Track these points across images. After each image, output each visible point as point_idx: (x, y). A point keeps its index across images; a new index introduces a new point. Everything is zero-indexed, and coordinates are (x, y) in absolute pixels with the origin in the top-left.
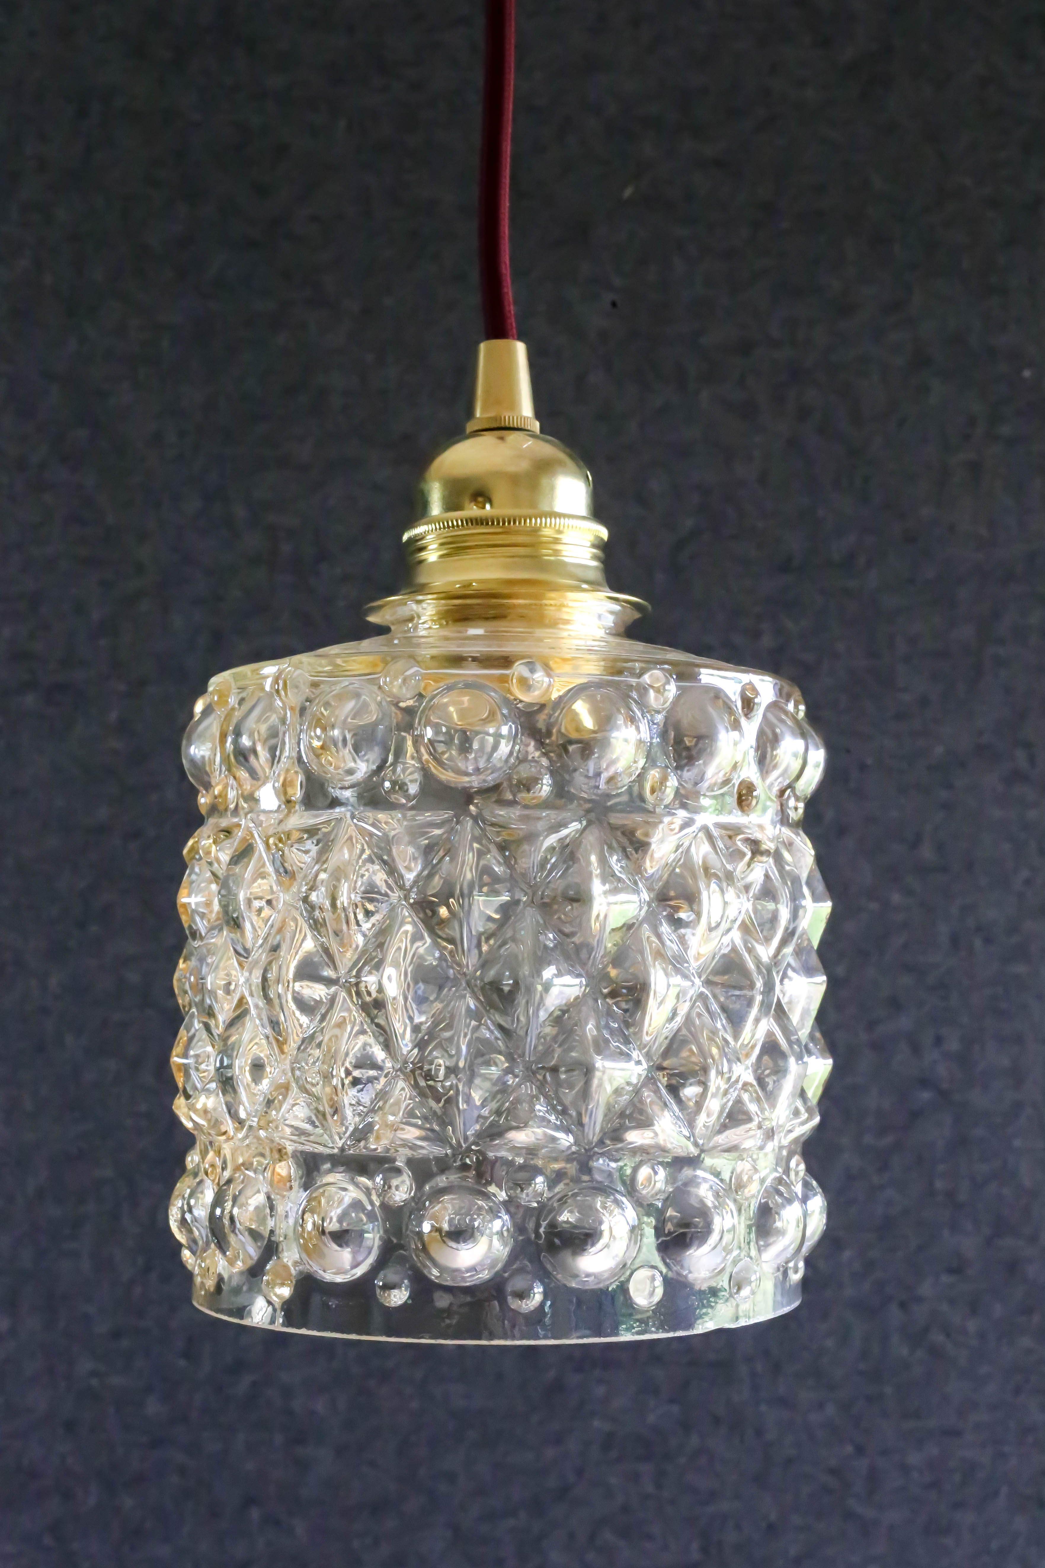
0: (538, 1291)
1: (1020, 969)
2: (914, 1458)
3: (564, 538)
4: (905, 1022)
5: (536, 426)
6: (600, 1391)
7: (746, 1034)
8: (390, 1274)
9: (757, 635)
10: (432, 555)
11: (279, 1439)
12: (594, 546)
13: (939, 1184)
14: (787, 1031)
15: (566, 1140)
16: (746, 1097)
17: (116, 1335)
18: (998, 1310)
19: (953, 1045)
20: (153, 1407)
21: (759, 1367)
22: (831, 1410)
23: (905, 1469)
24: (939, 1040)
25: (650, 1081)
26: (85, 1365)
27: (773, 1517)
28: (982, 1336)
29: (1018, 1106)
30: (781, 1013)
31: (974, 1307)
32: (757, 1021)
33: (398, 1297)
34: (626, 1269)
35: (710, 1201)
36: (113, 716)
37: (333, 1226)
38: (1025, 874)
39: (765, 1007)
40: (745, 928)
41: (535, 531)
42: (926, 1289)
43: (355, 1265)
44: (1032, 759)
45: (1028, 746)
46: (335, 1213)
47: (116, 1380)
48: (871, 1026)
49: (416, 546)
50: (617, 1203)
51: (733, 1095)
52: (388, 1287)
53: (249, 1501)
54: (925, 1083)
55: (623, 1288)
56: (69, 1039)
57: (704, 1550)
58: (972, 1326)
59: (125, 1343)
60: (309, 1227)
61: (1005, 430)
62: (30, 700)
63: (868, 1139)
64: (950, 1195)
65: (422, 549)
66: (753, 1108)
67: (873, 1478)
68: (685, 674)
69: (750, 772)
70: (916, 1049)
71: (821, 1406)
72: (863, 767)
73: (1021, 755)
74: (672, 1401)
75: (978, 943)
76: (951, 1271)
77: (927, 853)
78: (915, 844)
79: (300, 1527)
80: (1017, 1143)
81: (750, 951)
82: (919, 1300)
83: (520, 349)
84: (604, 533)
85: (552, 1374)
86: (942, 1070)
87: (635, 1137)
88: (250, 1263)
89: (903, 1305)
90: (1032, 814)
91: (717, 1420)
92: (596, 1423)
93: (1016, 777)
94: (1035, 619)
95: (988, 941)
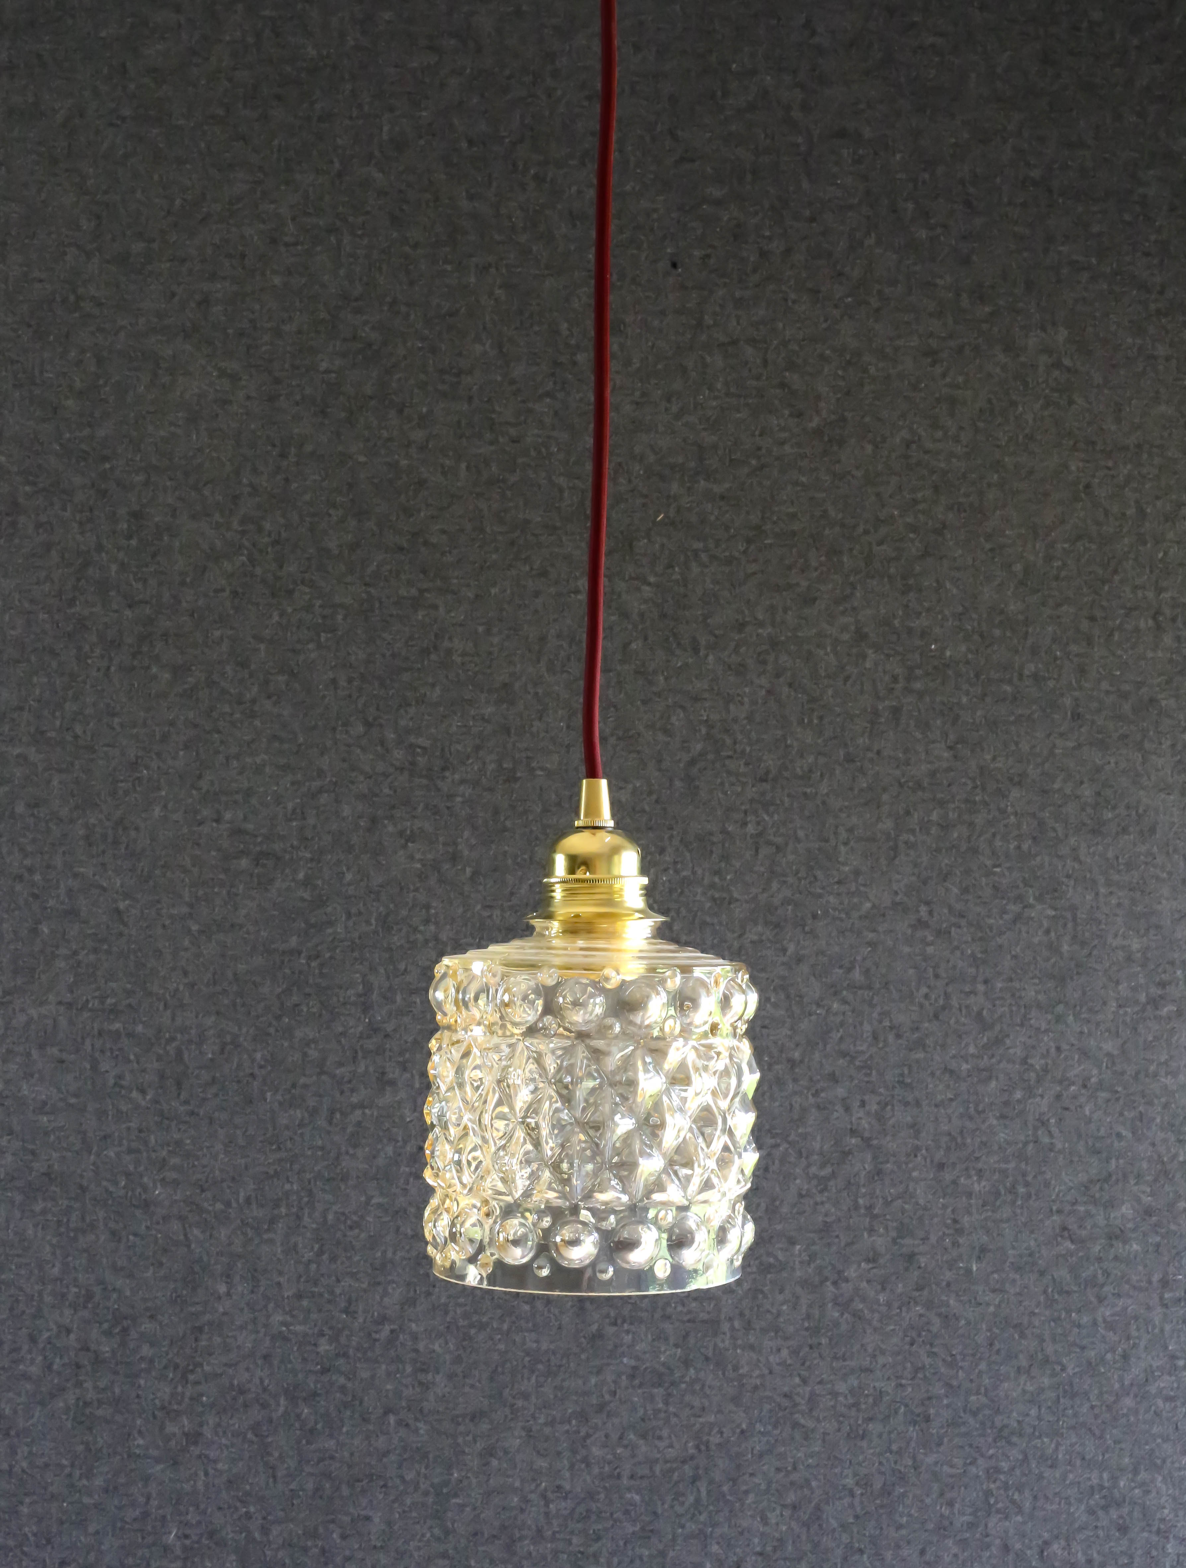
0: (611, 1270)
1: (920, 1055)
2: (842, 1387)
3: (625, 888)
4: (841, 1092)
5: (611, 824)
6: (628, 1338)
7: (713, 1147)
8: (541, 1261)
9: (745, 824)
10: (558, 894)
11: (409, 1369)
12: (641, 889)
13: (861, 1201)
14: (734, 1143)
15: (625, 1198)
16: (712, 1176)
17: (299, 1296)
18: (900, 1288)
19: (874, 1107)
20: (324, 1346)
21: (737, 1324)
22: (785, 1353)
23: (835, 1394)
24: (863, 1104)
25: (665, 1171)
26: (278, 1318)
27: (744, 1426)
28: (889, 1305)
29: (917, 1149)
30: (731, 1133)
31: (883, 1285)
32: (719, 1137)
33: (545, 1272)
34: (653, 1261)
35: (694, 1227)
36: (301, 876)
37: (511, 1238)
38: (924, 990)
39: (724, 1131)
40: (714, 1093)
41: (611, 886)
42: (851, 1272)
43: (523, 1257)
44: (931, 913)
45: (928, 903)
46: (512, 1232)
47: (299, 1328)
48: (816, 1094)
49: (549, 888)
50: (649, 1228)
51: (706, 1176)
52: (540, 1268)
53: (387, 1411)
54: (853, 1132)
55: (651, 1269)
56: (269, 1095)
57: (697, 1447)
58: (882, 1298)
59: (305, 1303)
60: (501, 1239)
61: (918, 685)
62: (244, 863)
63: (813, 1170)
64: (870, 1208)
65: (553, 891)
66: (715, 1180)
67: (813, 1400)
68: (686, 970)
69: (717, 1018)
70: (847, 1109)
71: (779, 1350)
72: (815, 917)
73: (923, 909)
74: (676, 1346)
75: (891, 1038)
76: (868, 1261)
77: (857, 975)
78: (850, 970)
79: (423, 1427)
80: (915, 1174)
81: (716, 1104)
82: (847, 1280)
83: (604, 783)
84: (645, 881)
85: (595, 1327)
86: (865, 1124)
87: (657, 1197)
88: (469, 1255)
89: (835, 1283)
90: (930, 950)
91: (707, 1359)
92: (625, 1360)
93: (921, 924)
94: (934, 816)
95: (898, 1036)
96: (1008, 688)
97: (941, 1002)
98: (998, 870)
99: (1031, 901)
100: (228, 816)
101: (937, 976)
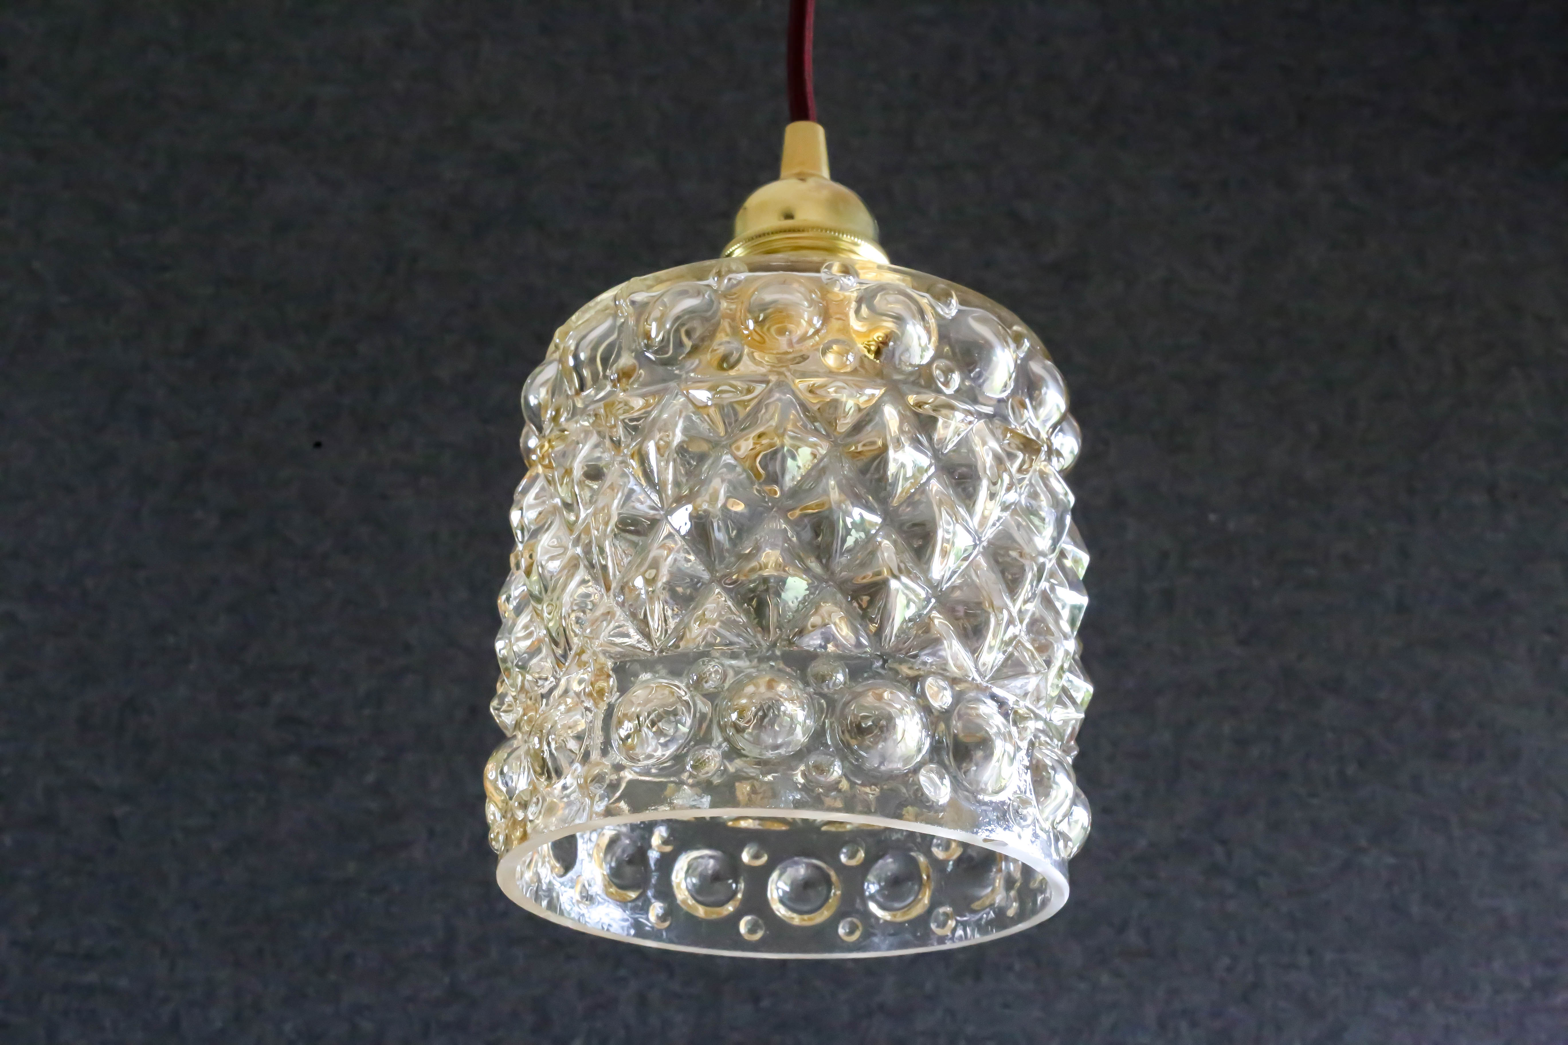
0: (837, 768)
36: (370, 778)
38: (1226, 961)
44: (1229, 855)
45: (1224, 842)
52: (701, 763)
55: (914, 776)
61: (1195, 564)
62: (293, 761)
73: (1219, 851)
75: (1184, 1026)
77: (1133, 937)
78: (1122, 929)
83: (818, 128)
90: (1232, 906)
93: (1215, 870)
94: (1226, 729)
95: (1194, 1024)
96: (1311, 572)
97: (1250, 978)
98: (1315, 801)
99: (1363, 843)
100: (277, 698)
101: (1242, 941)
